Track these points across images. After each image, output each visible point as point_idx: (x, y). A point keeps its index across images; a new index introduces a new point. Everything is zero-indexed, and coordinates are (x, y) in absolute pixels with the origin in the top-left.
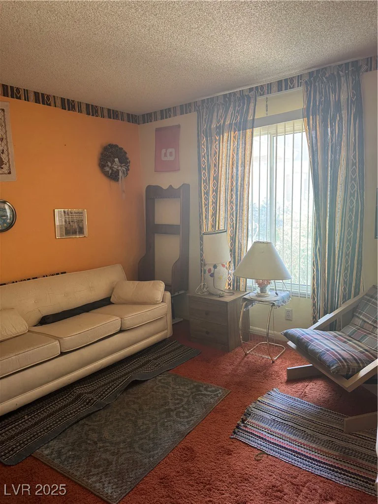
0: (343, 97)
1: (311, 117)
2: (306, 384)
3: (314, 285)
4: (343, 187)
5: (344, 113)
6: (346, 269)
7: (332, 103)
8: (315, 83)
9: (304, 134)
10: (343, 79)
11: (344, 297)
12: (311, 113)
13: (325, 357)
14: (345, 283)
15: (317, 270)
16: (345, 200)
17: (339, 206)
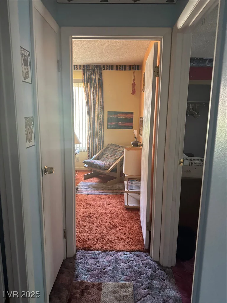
0: (97, 78)
1: (86, 83)
2: (91, 179)
3: (88, 146)
4: (97, 110)
5: (97, 83)
6: (99, 139)
7: (93, 79)
8: (86, 70)
9: (83, 88)
10: (96, 71)
11: (99, 149)
12: (86, 81)
13: (100, 165)
14: (99, 144)
15: (89, 140)
16: (98, 115)
17: (96, 117)
